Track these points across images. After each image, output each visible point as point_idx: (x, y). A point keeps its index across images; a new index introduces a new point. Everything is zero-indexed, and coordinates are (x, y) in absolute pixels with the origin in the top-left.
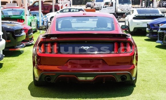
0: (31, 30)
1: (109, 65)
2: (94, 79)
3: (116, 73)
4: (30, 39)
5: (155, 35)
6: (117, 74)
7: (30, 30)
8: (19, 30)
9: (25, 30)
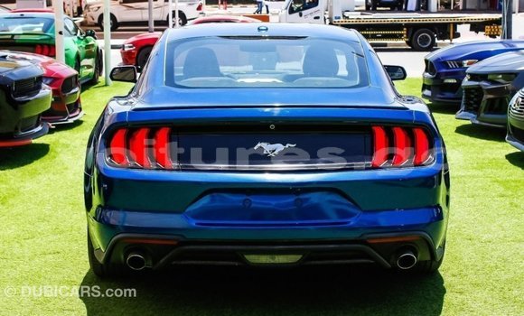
0: (74, 80)
4: (69, 106)
5: (448, 95)
7: (70, 78)
8: (32, 79)
9: (54, 79)
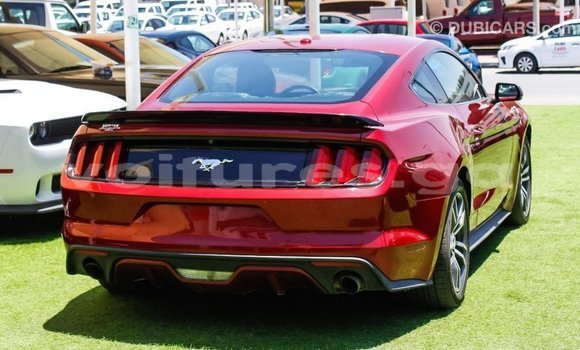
1: (286, 232)
2: (231, 277)
3: (310, 261)
6: (315, 264)
